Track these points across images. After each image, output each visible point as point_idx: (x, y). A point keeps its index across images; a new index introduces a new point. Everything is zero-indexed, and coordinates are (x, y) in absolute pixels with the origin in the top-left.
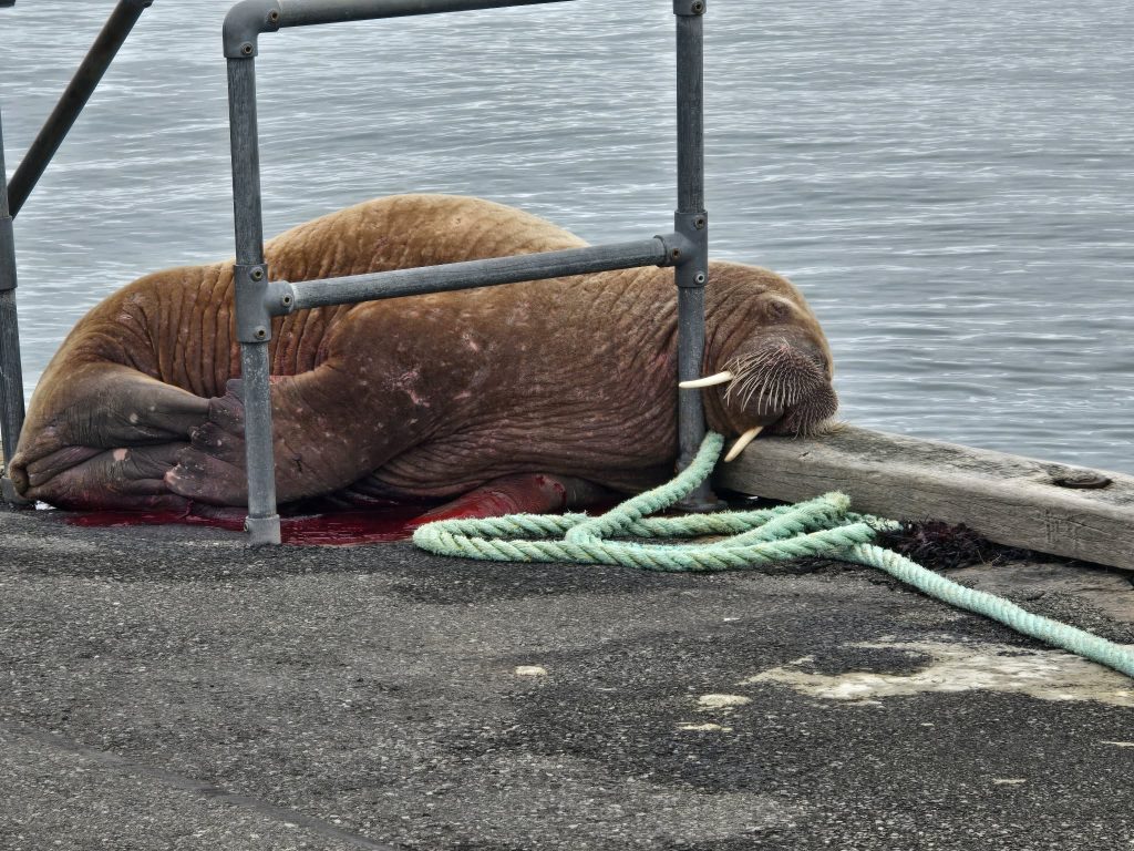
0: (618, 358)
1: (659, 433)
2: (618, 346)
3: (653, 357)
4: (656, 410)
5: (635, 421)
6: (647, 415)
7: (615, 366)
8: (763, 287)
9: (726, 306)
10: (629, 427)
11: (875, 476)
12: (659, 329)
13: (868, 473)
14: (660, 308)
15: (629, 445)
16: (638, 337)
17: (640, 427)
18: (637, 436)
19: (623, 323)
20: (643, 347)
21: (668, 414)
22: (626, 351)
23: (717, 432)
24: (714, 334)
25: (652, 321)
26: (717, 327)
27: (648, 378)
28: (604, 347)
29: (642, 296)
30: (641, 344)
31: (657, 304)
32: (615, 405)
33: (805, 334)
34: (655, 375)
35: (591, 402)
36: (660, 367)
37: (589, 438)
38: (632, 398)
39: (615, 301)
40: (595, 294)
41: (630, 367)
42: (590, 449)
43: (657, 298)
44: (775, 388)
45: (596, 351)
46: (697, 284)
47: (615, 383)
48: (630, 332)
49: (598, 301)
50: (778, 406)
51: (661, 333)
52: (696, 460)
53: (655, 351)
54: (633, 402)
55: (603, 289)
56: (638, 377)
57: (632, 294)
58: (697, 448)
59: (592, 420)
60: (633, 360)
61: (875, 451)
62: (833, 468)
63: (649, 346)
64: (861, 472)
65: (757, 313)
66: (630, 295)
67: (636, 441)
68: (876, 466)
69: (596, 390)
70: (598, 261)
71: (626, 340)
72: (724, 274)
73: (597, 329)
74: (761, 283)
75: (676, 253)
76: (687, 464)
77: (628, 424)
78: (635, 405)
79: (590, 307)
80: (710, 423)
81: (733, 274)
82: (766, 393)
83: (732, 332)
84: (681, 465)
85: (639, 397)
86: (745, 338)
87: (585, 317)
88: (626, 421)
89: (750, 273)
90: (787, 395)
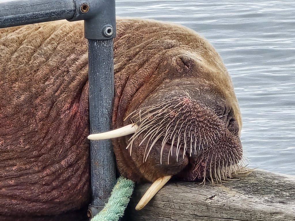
0: (36, 107)
1: (74, 180)
2: (36, 96)
3: (67, 105)
4: (71, 157)
5: (53, 169)
6: (63, 163)
7: (34, 115)
8: (173, 42)
9: (138, 60)
10: (48, 175)
11: (279, 217)
12: (73, 79)
13: (272, 214)
14: (75, 60)
15: (48, 192)
16: (55, 87)
17: (56, 175)
18: (54, 184)
19: (40, 74)
20: (59, 96)
21: (82, 163)
22: (43, 100)
23: (127, 179)
24: (124, 87)
25: (68, 72)
26: (127, 79)
27: (63, 127)
28: (22, 98)
29: (58, 48)
30: (57, 94)
31: (73, 56)
32: (35, 153)
33: (210, 85)
34: (69, 123)
35: (13, 151)
36: (74, 116)
37: (10, 186)
38: (49, 146)
39: (32, 54)
40: (13, 49)
41: (48, 116)
42: (12, 197)
43: (73, 50)
44: (176, 139)
45: (15, 101)
46: (105, 36)
47: (34, 133)
48: (47, 83)
49: (16, 54)
50: (180, 156)
51: (75, 83)
52: (107, 205)
53: (69, 100)
54: (51, 149)
55: (21, 44)
56: (55, 125)
57: (49, 46)
58: (108, 193)
59: (14, 168)
60: (50, 110)
61: (277, 193)
62: (239, 210)
63: (64, 95)
64: (265, 213)
65: (166, 67)
66: (47, 48)
67: (54, 189)
68: (279, 207)
69: (17, 139)
70: (10, 16)
71: (43, 90)
72: (137, 29)
73: (16, 80)
74: (172, 38)
75: (85, 7)
76: (100, 209)
77: (47, 171)
78: (53, 153)
79: (8, 60)
80: (120, 169)
81: (145, 29)
82: (169, 144)
83: (141, 85)
84: (93, 209)
85: (55, 145)
86: (152, 92)
87: (4, 70)
88: (44, 168)
89: (162, 28)
90: (188, 146)
